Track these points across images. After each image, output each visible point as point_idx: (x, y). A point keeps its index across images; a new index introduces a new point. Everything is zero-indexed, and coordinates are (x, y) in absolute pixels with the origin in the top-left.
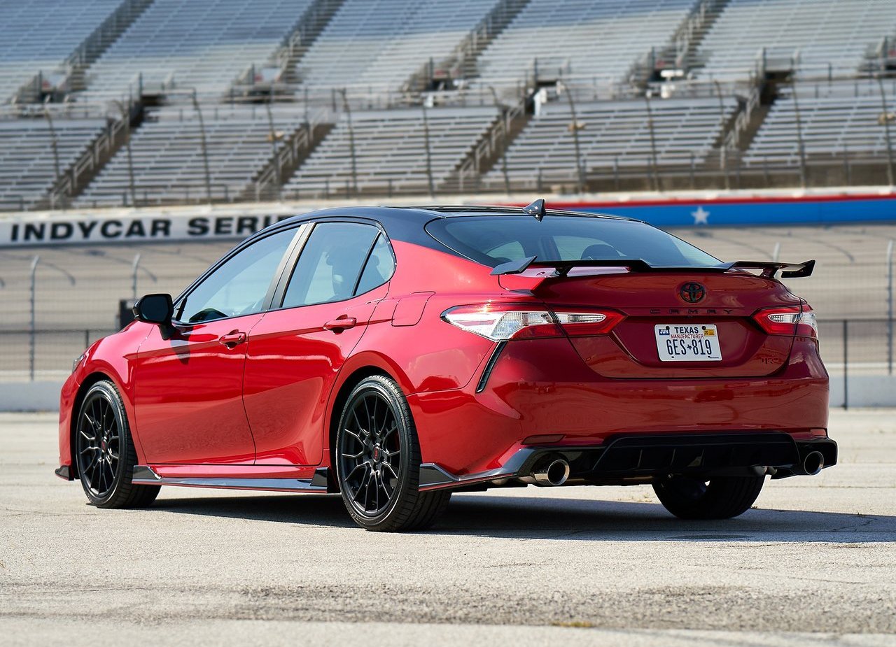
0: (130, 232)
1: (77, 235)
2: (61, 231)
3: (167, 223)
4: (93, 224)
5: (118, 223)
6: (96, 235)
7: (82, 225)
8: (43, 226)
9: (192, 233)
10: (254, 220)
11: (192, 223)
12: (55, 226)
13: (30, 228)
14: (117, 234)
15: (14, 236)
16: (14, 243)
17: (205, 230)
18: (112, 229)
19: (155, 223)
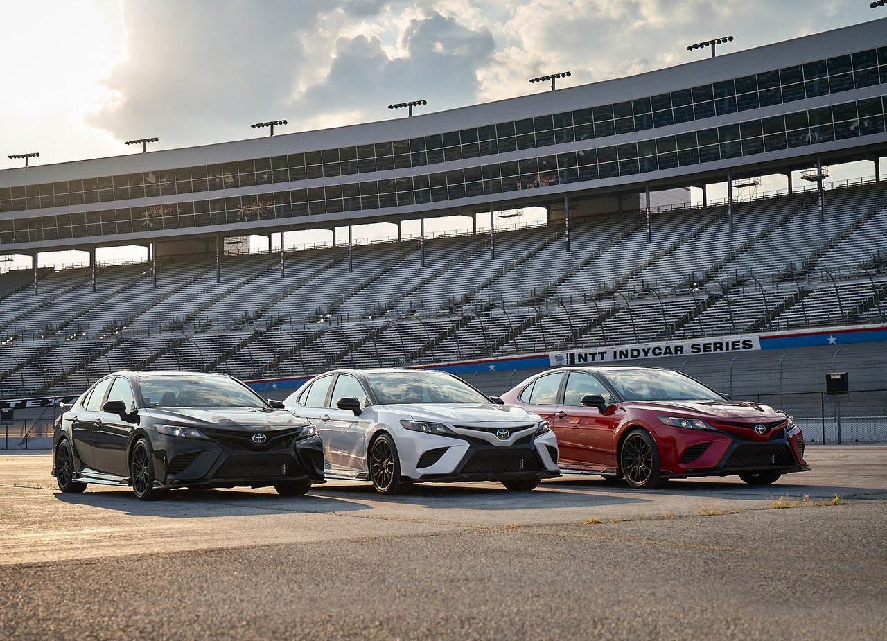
0: (665, 353)
1: (642, 355)
2: (635, 353)
3: (682, 347)
4: (649, 349)
5: (660, 349)
6: (650, 355)
7: (643, 350)
8: (627, 351)
9: (693, 352)
10: (721, 344)
11: (693, 347)
12: (632, 351)
13: (621, 352)
14: (660, 354)
15: (615, 357)
16: (615, 360)
17: (699, 350)
18: (657, 351)
19: (676, 347)
